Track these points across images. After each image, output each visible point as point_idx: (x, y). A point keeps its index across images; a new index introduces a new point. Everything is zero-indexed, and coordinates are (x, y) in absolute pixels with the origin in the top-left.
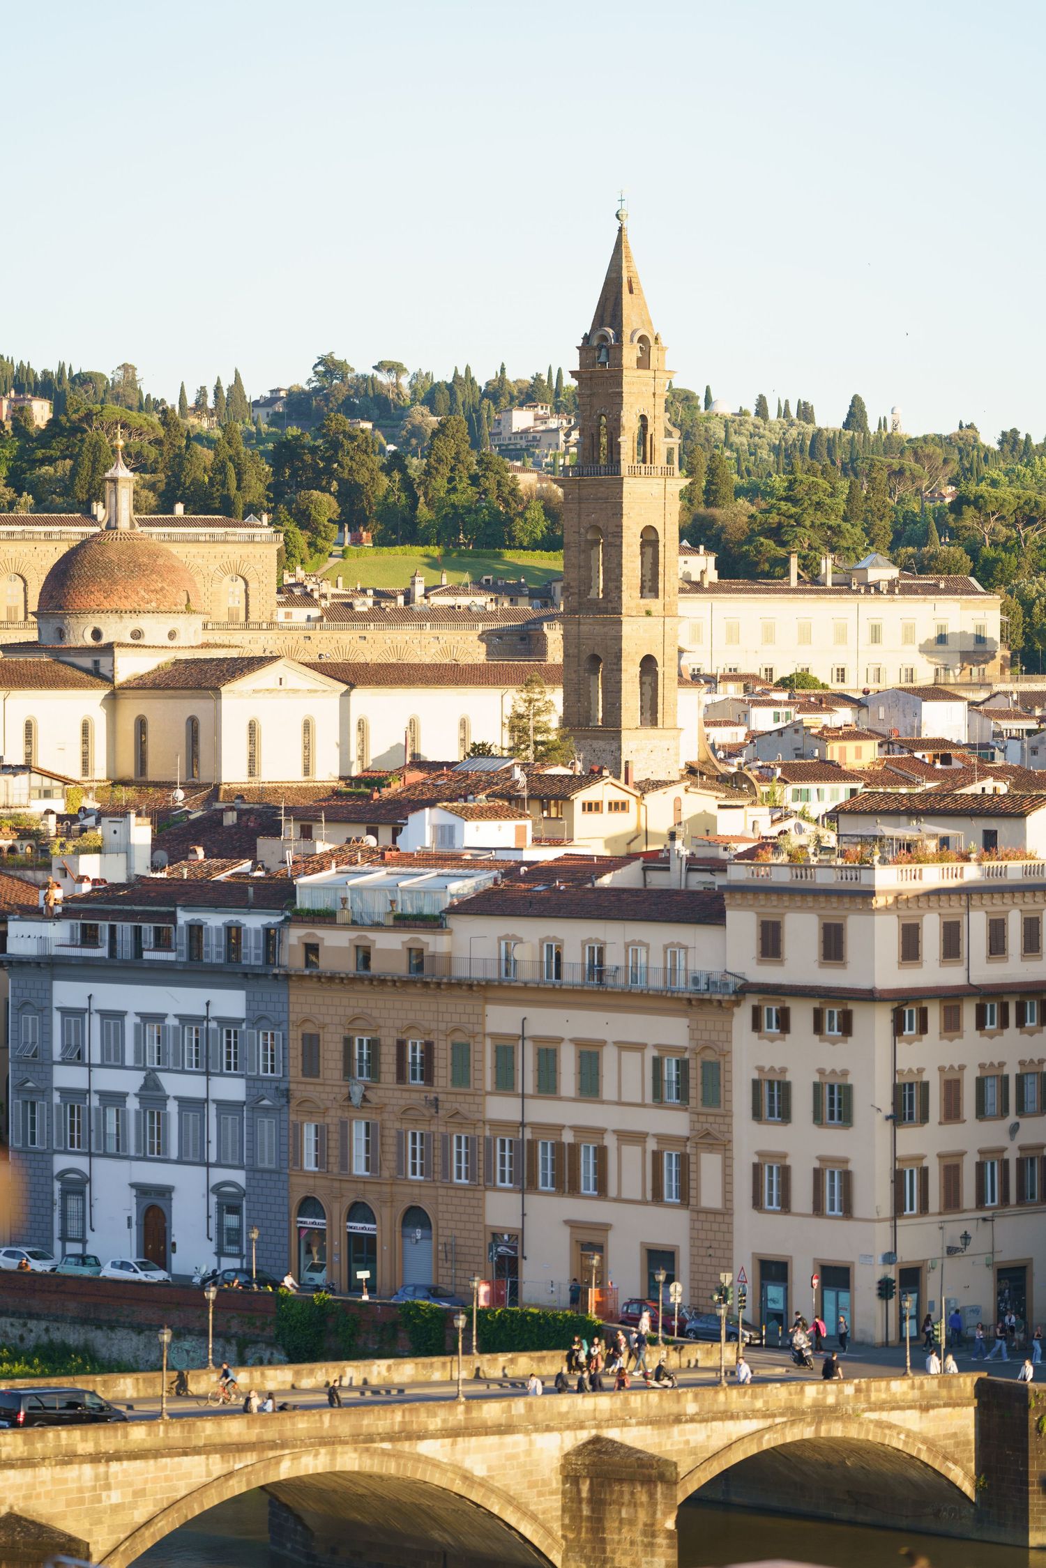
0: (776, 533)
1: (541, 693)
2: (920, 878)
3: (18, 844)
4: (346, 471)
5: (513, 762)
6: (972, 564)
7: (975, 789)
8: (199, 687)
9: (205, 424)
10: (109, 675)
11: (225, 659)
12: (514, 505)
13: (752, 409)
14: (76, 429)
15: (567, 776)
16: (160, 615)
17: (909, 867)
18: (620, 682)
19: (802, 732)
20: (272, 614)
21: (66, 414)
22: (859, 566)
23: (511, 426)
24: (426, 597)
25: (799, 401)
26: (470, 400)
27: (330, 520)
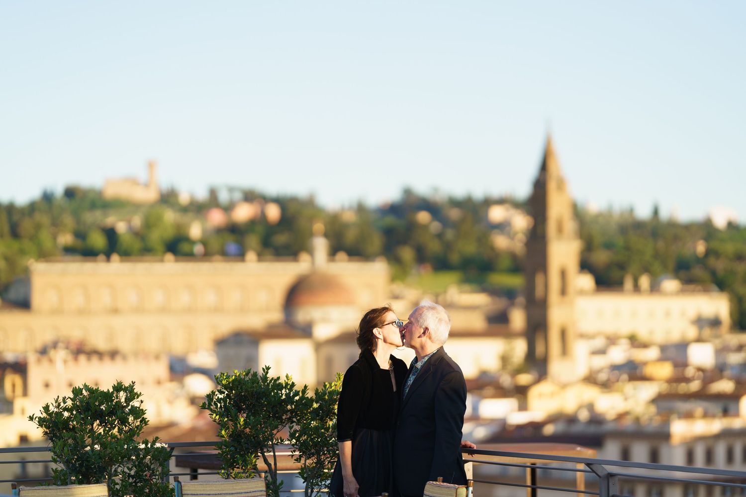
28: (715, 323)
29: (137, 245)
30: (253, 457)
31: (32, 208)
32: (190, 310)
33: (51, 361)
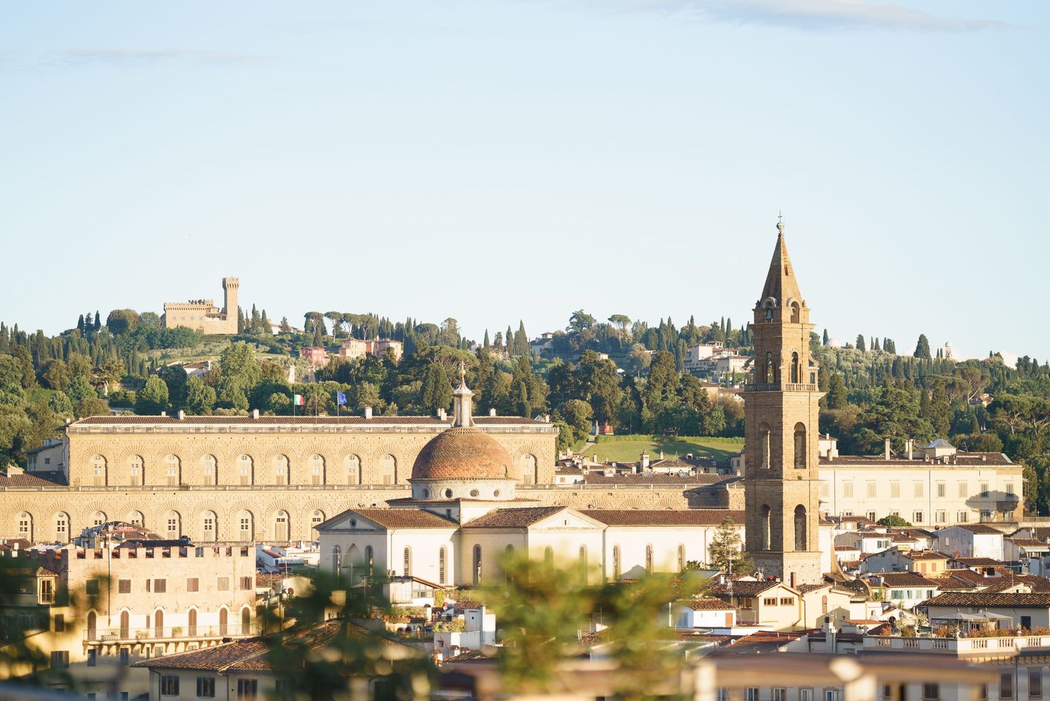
0: (875, 426)
1: (732, 529)
2: (986, 646)
3: (412, 626)
4: (596, 387)
5: (719, 573)
6: (1003, 445)
7: (1012, 590)
8: (514, 526)
9: (501, 357)
10: (457, 519)
11: (530, 509)
12: (704, 408)
13: (854, 344)
14: (424, 361)
15: (754, 582)
16: (489, 481)
17: (979, 639)
18: (782, 522)
19: (897, 554)
20: (552, 479)
21: (417, 352)
22: (930, 447)
23: (698, 356)
24: (650, 468)
25: (885, 339)
26: (671, 340)
27: (587, 419)
28: (1007, 503)
31: (66, 347)
32: (285, 486)
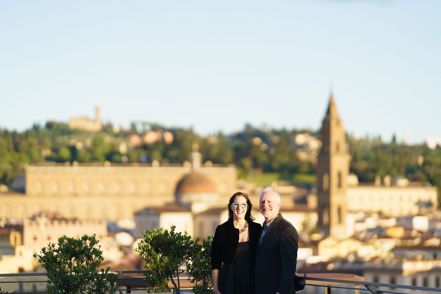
10: (191, 210)
16: (206, 192)
28: (429, 204)
29: (88, 156)
30: (166, 280)
31: (27, 134)
32: (119, 195)
33: (37, 224)
